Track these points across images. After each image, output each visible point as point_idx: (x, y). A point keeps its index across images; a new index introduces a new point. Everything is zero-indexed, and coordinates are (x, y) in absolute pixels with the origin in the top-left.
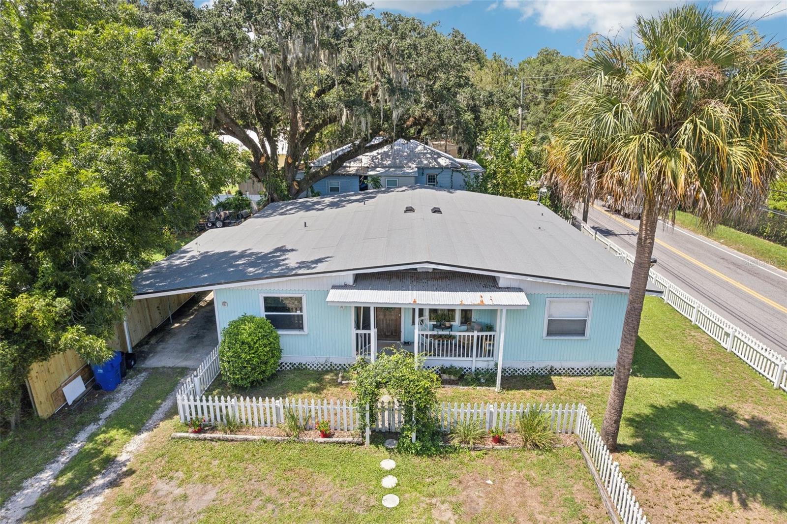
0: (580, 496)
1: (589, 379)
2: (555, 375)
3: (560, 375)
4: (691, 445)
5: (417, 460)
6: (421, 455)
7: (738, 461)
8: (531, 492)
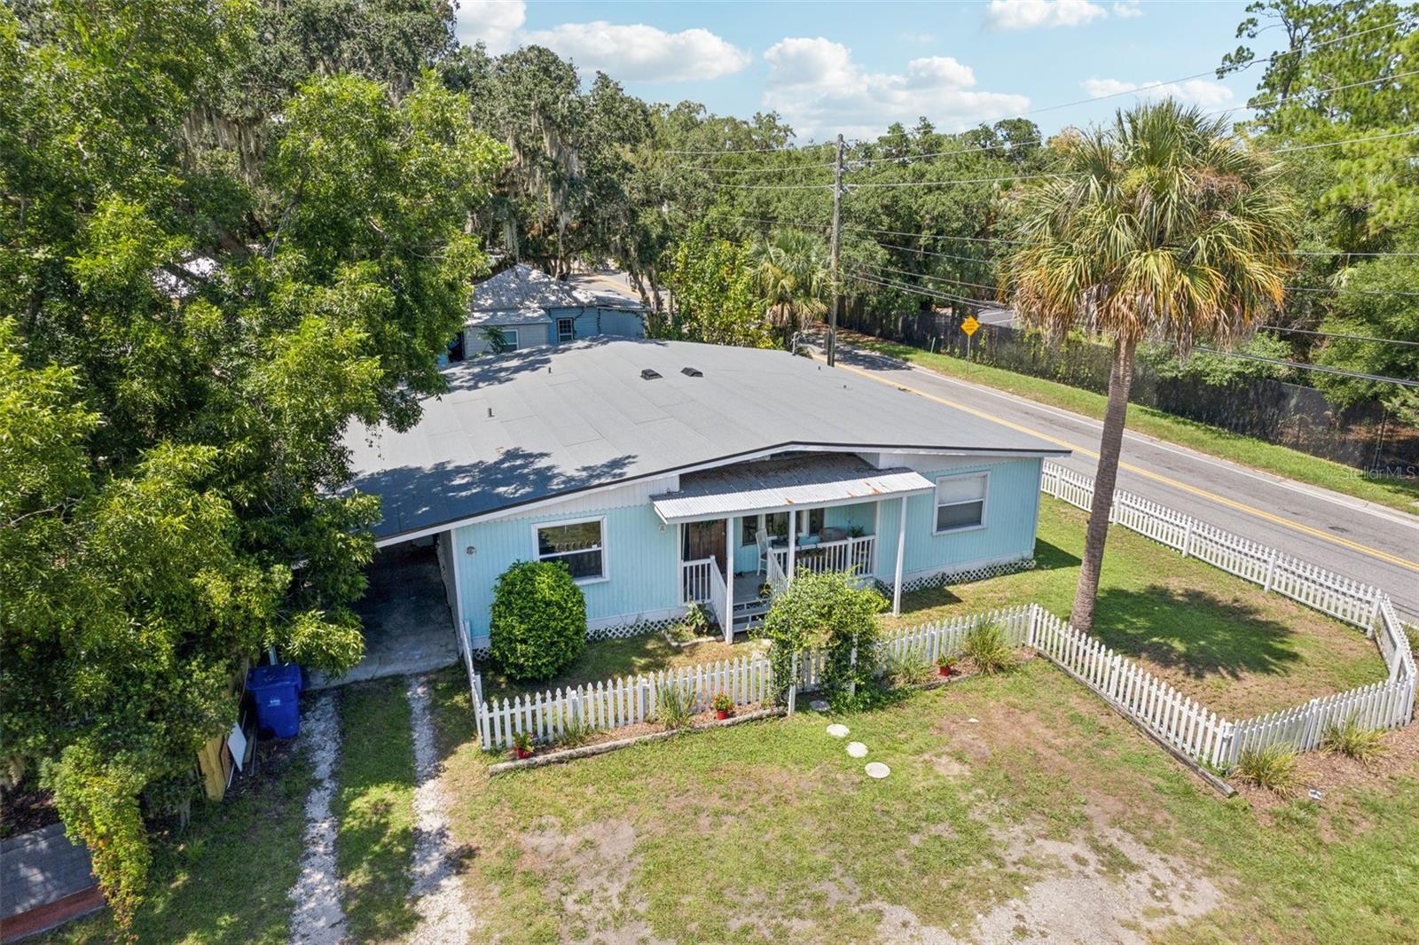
0: (1085, 709)
1: (991, 582)
2: (948, 584)
3: (953, 583)
4: (1151, 632)
5: (869, 717)
6: (871, 709)
7: (1203, 638)
8: (1026, 719)
